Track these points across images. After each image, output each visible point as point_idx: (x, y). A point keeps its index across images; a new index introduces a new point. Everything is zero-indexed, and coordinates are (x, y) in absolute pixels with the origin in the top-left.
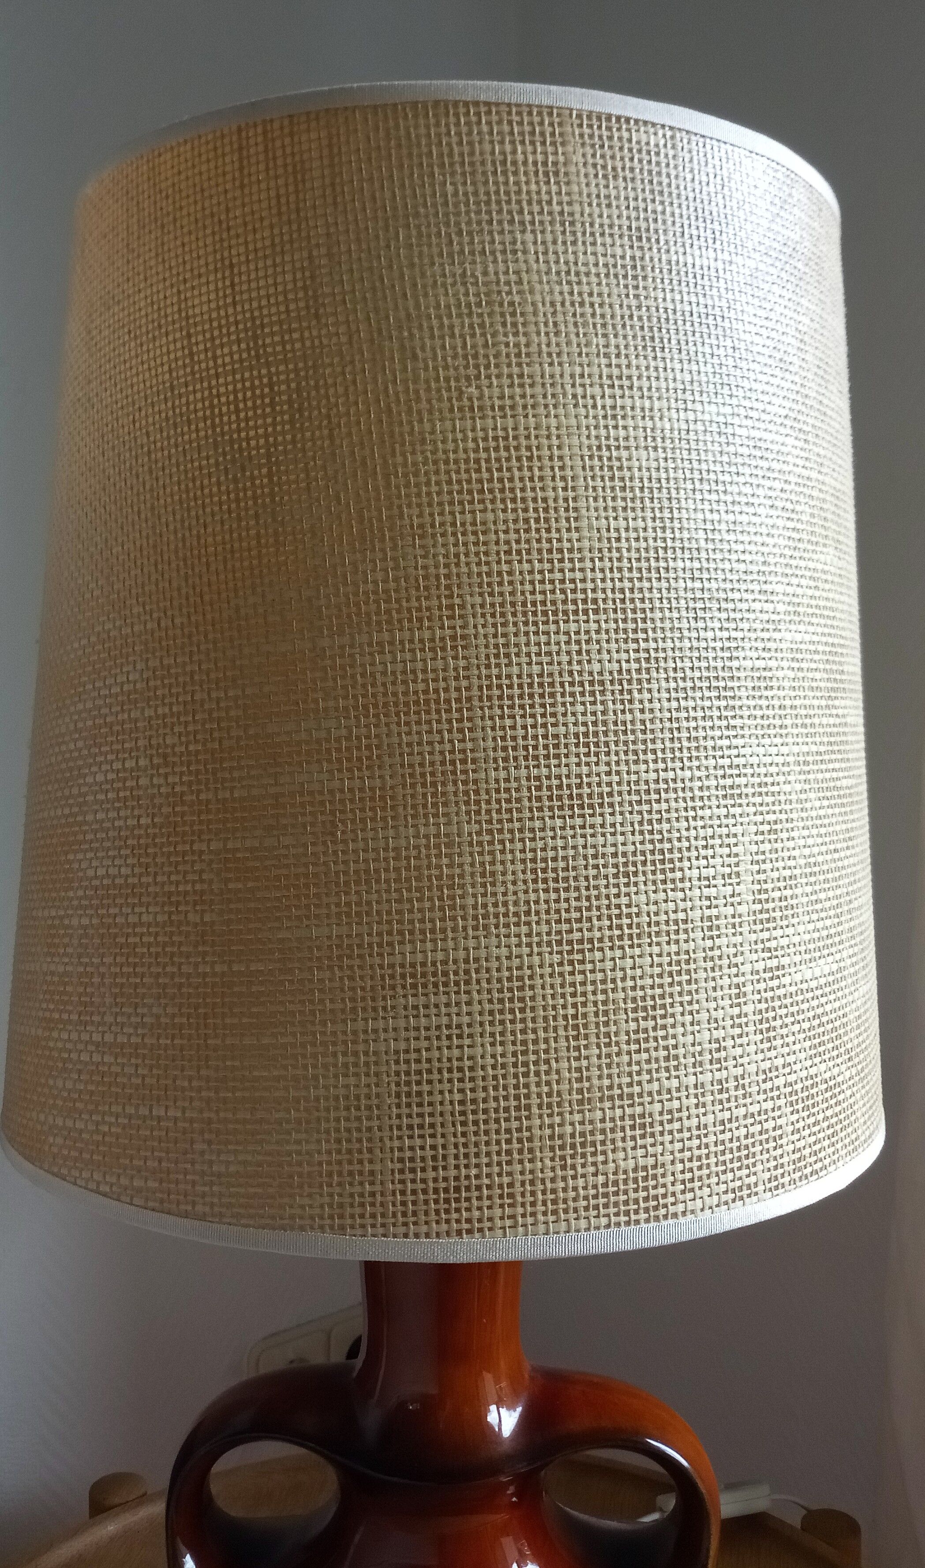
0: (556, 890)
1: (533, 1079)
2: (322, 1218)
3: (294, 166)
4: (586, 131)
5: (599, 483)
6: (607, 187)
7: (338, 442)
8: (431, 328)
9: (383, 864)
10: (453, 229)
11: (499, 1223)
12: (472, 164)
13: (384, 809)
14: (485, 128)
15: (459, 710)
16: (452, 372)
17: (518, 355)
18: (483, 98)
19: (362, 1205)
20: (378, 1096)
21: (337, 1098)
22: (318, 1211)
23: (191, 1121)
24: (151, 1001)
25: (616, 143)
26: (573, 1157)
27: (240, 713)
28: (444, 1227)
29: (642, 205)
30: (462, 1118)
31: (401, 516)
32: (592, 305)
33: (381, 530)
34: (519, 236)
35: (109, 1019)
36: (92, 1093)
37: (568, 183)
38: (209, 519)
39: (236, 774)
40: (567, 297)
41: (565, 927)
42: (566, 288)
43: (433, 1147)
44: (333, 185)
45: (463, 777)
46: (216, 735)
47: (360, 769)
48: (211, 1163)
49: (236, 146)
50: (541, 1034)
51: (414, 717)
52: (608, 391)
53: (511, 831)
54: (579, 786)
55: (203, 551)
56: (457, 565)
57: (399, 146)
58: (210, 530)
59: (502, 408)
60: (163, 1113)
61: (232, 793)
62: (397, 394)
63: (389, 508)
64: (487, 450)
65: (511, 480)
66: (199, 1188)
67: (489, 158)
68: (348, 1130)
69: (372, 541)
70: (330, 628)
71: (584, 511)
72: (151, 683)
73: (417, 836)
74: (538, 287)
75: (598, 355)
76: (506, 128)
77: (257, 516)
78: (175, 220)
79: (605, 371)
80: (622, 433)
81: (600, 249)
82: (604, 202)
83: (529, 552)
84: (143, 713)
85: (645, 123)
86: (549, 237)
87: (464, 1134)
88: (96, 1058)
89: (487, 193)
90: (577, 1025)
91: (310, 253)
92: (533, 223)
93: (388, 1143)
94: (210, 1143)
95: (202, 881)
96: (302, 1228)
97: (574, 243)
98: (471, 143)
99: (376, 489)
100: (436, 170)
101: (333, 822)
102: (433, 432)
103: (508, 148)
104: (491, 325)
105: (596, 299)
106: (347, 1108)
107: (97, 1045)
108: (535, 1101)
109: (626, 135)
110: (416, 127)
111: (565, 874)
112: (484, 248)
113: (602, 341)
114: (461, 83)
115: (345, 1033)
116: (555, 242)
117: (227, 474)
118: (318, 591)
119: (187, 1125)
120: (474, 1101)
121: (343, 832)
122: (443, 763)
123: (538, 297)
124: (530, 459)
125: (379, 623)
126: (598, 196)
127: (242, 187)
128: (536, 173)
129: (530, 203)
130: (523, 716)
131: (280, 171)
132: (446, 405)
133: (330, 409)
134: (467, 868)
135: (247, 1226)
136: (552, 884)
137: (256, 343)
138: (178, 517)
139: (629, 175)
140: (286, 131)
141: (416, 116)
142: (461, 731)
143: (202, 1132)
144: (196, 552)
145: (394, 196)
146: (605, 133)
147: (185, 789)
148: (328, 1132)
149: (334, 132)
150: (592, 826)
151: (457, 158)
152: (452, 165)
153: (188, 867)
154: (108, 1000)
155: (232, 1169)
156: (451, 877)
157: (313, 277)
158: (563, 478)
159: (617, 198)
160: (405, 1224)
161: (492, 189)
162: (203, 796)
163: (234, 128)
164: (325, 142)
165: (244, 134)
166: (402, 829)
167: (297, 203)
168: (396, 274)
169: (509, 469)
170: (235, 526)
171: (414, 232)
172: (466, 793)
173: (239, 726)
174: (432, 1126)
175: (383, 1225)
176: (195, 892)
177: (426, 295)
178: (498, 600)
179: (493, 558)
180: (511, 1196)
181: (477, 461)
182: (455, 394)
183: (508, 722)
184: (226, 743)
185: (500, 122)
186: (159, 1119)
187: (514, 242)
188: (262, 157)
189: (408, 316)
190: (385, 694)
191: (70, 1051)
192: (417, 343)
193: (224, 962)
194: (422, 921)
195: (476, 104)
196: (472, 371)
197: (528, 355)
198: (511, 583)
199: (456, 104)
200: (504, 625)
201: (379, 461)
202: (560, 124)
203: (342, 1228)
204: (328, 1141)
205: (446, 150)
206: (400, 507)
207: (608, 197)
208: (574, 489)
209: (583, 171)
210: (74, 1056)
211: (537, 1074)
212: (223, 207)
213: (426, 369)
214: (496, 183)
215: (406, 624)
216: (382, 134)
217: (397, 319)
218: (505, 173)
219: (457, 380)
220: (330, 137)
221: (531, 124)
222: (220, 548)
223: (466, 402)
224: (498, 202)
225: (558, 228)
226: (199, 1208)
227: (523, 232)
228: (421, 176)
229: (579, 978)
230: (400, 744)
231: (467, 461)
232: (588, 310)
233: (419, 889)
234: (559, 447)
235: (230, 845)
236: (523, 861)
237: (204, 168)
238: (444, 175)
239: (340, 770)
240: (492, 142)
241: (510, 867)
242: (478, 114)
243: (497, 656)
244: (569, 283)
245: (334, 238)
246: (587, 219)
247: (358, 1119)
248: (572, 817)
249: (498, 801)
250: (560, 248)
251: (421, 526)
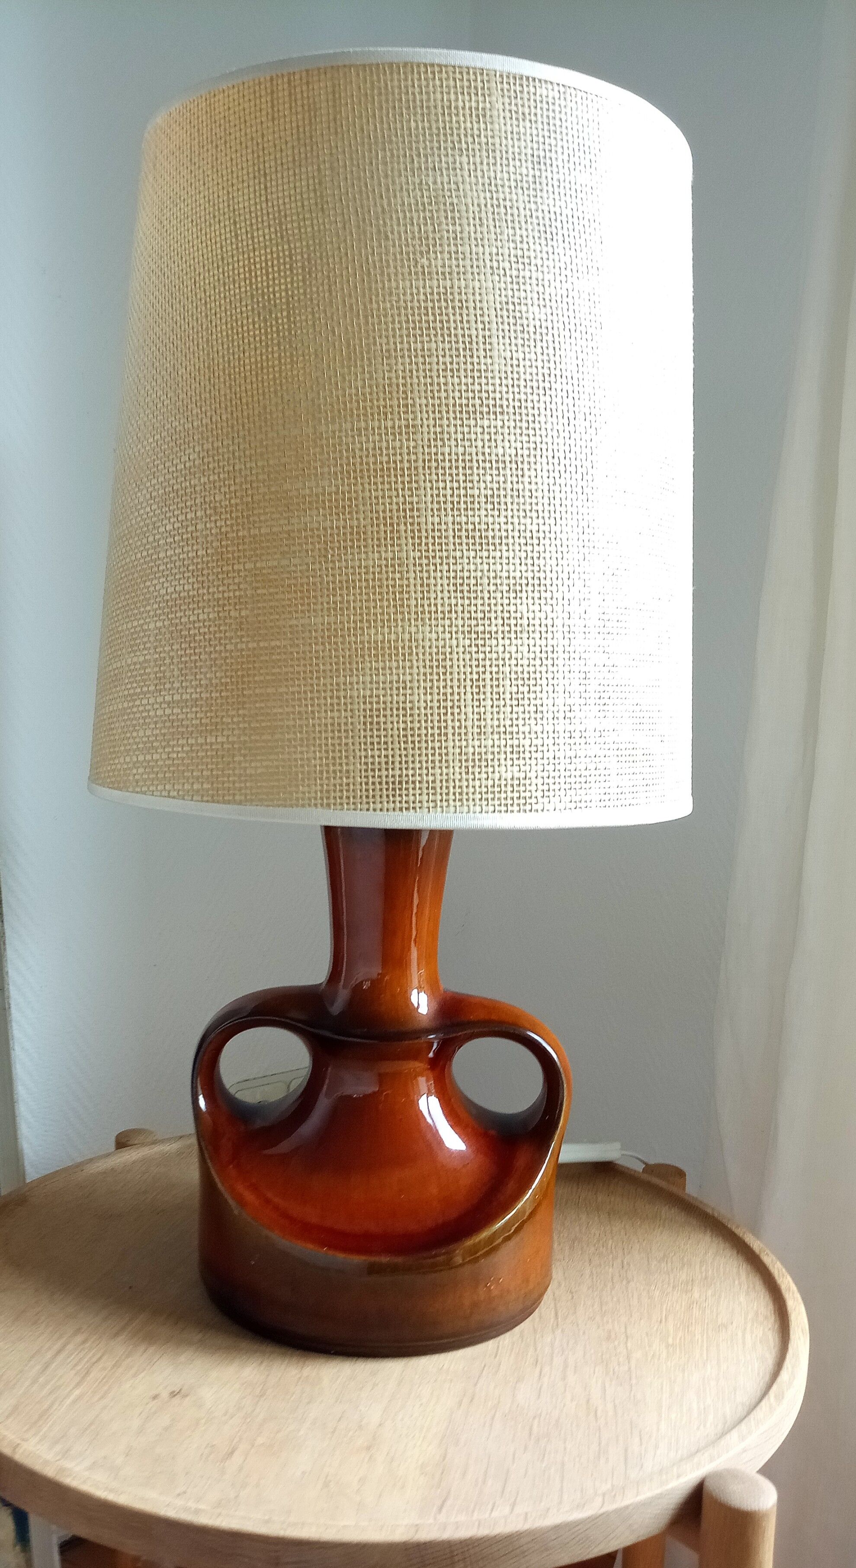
0: (469, 598)
1: (449, 717)
2: (316, 799)
3: (309, 106)
4: (506, 86)
5: (506, 327)
6: (518, 126)
7: (334, 294)
8: (398, 219)
9: (358, 577)
10: (414, 153)
11: (425, 804)
12: (428, 107)
13: (358, 540)
14: (438, 83)
15: (409, 475)
16: (411, 248)
17: (455, 239)
18: (437, 61)
19: (341, 791)
20: (352, 723)
21: (326, 725)
22: (313, 795)
23: (233, 743)
24: (206, 670)
25: (526, 96)
26: (473, 767)
27: (266, 477)
28: (392, 805)
29: (541, 140)
30: (405, 739)
31: (375, 344)
32: (505, 207)
33: (362, 353)
34: (457, 158)
35: (176, 685)
36: (164, 735)
37: (492, 123)
38: (246, 347)
39: (262, 518)
40: (489, 201)
41: (474, 622)
42: (488, 195)
43: (386, 756)
44: (335, 120)
45: (411, 520)
46: (250, 492)
47: (344, 514)
48: (245, 768)
49: (269, 91)
50: (456, 690)
51: (380, 480)
52: (514, 266)
53: (441, 558)
54: (487, 530)
55: (242, 369)
56: (411, 377)
57: (380, 94)
58: (247, 354)
59: (443, 273)
60: (214, 740)
61: (260, 531)
62: (374, 262)
63: (367, 338)
64: (432, 301)
65: (448, 321)
66: (237, 785)
67: (440, 104)
68: (333, 745)
69: (355, 361)
70: (326, 419)
71: (496, 345)
72: (206, 460)
73: (380, 559)
74: (469, 193)
75: (508, 241)
76: (452, 83)
77: (279, 344)
78: (226, 142)
79: (513, 252)
80: (523, 294)
81: (512, 169)
82: (516, 136)
83: (458, 371)
84: (199, 480)
85: (546, 81)
86: (478, 160)
87: (405, 749)
88: (168, 711)
89: (438, 129)
90: (479, 686)
91: (319, 166)
92: (467, 150)
93: (358, 754)
94: (245, 756)
95: (240, 589)
96: (303, 806)
97: (495, 164)
98: (428, 93)
99: (359, 325)
100: (404, 111)
101: (326, 549)
102: (397, 288)
103: (453, 97)
104: (438, 217)
105: (508, 204)
106: (333, 731)
107: (169, 703)
108: (450, 731)
109: (532, 90)
110: (392, 80)
111: (475, 588)
112: (435, 166)
113: (511, 232)
114: (423, 50)
115: (332, 685)
116: (482, 163)
117: (259, 316)
118: (319, 393)
119: (230, 746)
120: (412, 729)
121: (332, 556)
122: (398, 510)
123: (469, 201)
124: (461, 308)
125: (358, 416)
126: (512, 133)
127: (273, 119)
128: (471, 115)
129: (466, 136)
130: (452, 481)
131: (300, 109)
132: (406, 270)
133: (329, 272)
134: (412, 581)
135: (268, 806)
136: (466, 594)
137: (281, 228)
138: (225, 346)
139: (533, 118)
140: (304, 81)
141: (391, 73)
142: (410, 489)
143: (240, 749)
144: (237, 370)
145: (376, 129)
146: (518, 88)
147: (229, 529)
148: (320, 745)
149: (337, 82)
150: (494, 558)
151: (418, 103)
152: (415, 108)
153: (230, 581)
154: (176, 673)
155: (259, 771)
156: (401, 586)
157: (320, 183)
158: (483, 322)
159: (525, 134)
160: (368, 803)
161: (441, 125)
162: (240, 534)
163: (268, 78)
164: (330, 90)
165: (275, 82)
166: (370, 554)
167: (311, 133)
168: (376, 182)
169: (447, 315)
170: (264, 351)
171: (388, 154)
172: (412, 531)
173: (264, 486)
174: (386, 743)
175: (354, 803)
176: (235, 597)
177: (395, 197)
178: (437, 402)
179: (435, 374)
180: (434, 788)
181: (426, 308)
182: (412, 263)
183: (441, 485)
184: (256, 498)
185: (447, 79)
186: (211, 744)
187: (455, 162)
188: (287, 99)
189: (383, 211)
190: (361, 464)
191: (149, 711)
192: (389, 229)
193: (255, 641)
194: (382, 614)
195: (432, 65)
196: (424, 248)
197: (461, 239)
198: (446, 391)
199: (418, 66)
200: (441, 419)
201: (361, 307)
202: (488, 81)
203: (328, 805)
204: (320, 752)
205: (411, 97)
206: (374, 338)
207: (518, 133)
208: (489, 330)
209: (502, 114)
210: (152, 713)
211: (452, 714)
212: (259, 134)
213: (394, 246)
214: (444, 121)
215: (376, 416)
216: (368, 85)
217: (376, 212)
218: (450, 115)
219: (414, 253)
220: (334, 86)
221: (469, 80)
222: (253, 367)
223: (420, 269)
224: (445, 135)
225: (484, 154)
226: (237, 797)
227: (461, 156)
228: (394, 116)
229: (481, 656)
230: (370, 498)
231: (419, 308)
232: (503, 210)
233: (380, 593)
234: (480, 301)
235: (258, 565)
236: (448, 578)
237: (246, 105)
238: (409, 115)
239: (331, 515)
240: (442, 93)
241: (439, 581)
242: (433, 73)
243: (435, 440)
244: (490, 191)
245: (335, 157)
246: (504, 148)
247: (340, 738)
248: (481, 550)
249: (433, 537)
250: (485, 168)
251: (388, 351)
